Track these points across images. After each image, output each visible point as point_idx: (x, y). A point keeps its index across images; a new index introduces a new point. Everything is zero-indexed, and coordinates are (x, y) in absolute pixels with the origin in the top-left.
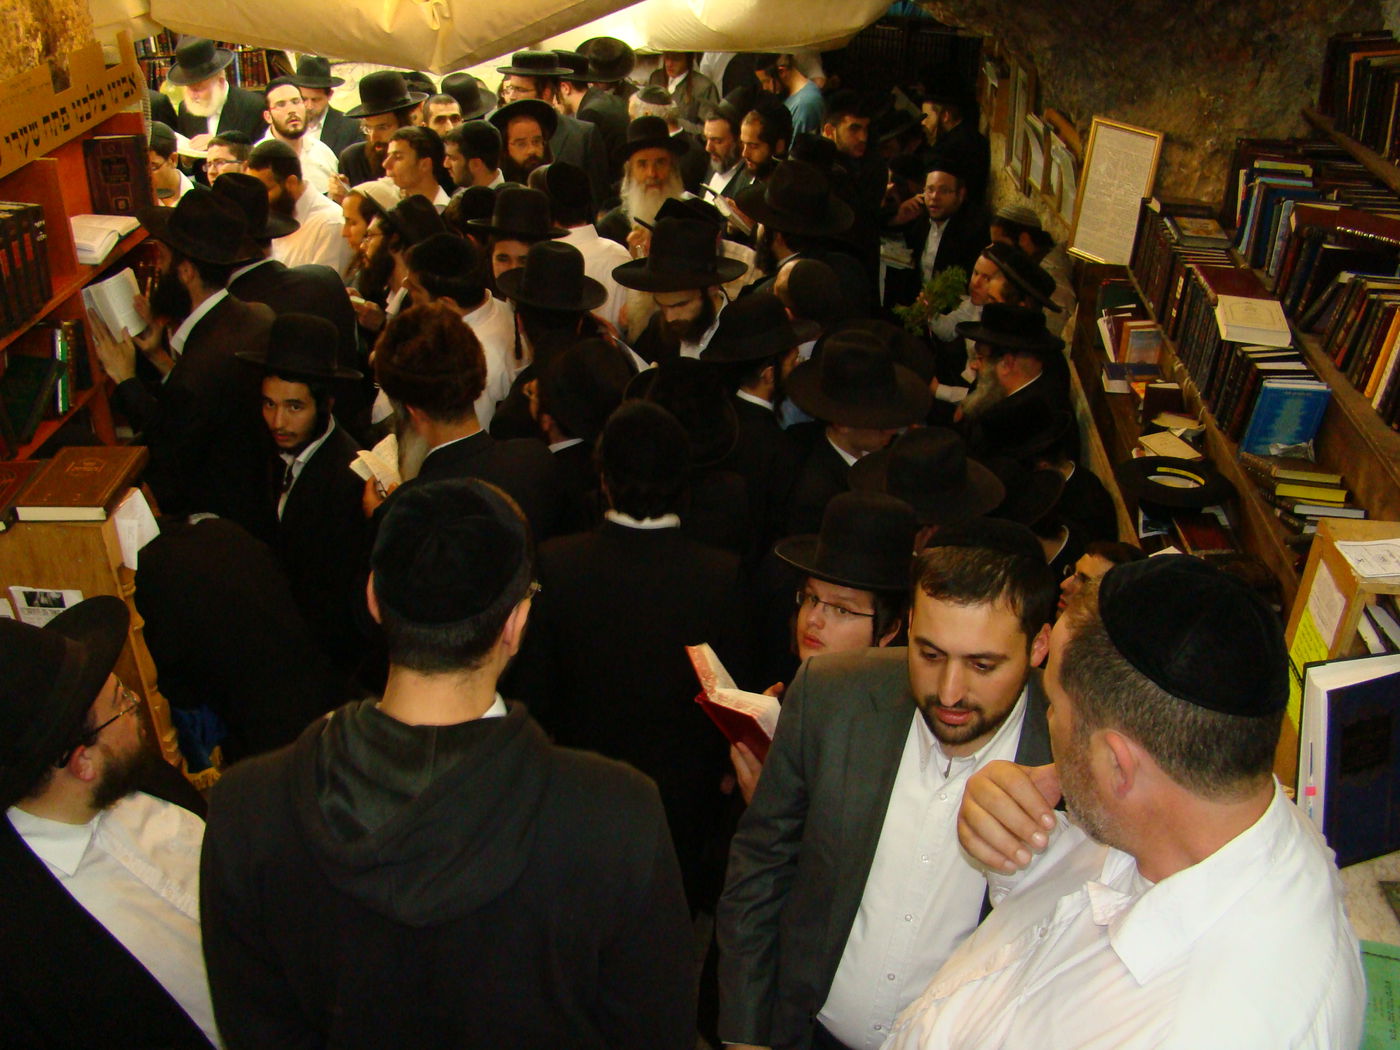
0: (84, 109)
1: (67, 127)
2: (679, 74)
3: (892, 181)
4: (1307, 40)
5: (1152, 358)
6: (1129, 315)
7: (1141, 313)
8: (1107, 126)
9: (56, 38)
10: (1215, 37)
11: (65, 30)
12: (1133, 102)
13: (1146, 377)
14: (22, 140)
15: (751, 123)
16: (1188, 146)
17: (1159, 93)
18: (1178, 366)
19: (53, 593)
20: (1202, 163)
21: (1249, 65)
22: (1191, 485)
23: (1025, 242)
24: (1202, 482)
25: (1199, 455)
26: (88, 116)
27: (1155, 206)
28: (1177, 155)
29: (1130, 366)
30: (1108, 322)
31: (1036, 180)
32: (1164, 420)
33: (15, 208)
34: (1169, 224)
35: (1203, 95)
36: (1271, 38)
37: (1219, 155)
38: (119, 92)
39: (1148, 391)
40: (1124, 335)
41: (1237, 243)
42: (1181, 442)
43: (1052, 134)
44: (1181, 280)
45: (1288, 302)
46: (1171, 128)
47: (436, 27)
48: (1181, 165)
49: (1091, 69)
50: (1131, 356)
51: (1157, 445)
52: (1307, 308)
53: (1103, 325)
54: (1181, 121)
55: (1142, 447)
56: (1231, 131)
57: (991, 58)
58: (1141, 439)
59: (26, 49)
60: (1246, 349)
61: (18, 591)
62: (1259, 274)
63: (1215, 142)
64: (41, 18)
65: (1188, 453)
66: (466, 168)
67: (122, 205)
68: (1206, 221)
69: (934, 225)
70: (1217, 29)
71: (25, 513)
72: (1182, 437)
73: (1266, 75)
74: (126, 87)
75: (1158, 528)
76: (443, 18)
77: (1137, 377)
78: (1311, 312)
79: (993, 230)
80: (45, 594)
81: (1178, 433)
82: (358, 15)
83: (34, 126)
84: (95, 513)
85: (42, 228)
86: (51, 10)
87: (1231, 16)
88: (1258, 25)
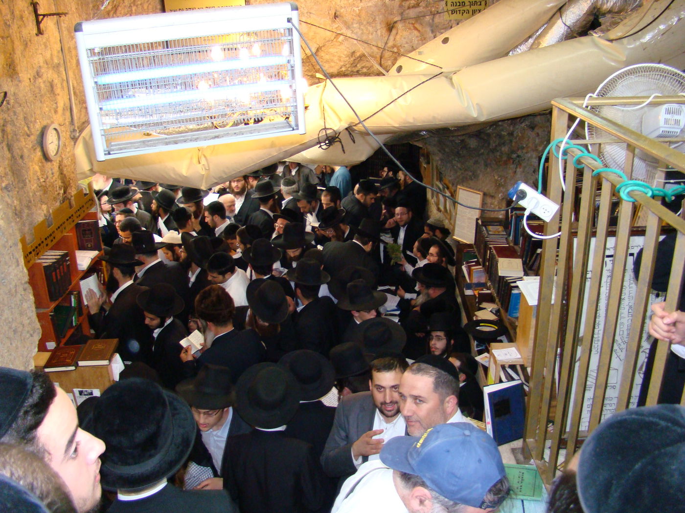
0: (78, 213)
1: (73, 221)
2: (295, 168)
3: (385, 209)
4: (531, 157)
5: (483, 280)
6: (474, 263)
7: (478, 263)
8: (463, 189)
9: (67, 188)
10: (498, 157)
11: (70, 184)
12: (472, 180)
13: (479, 288)
14: (61, 229)
15: (325, 196)
16: (492, 197)
17: (481, 176)
18: (489, 284)
19: (89, 390)
20: (498, 202)
21: (512, 166)
22: (492, 329)
23: (438, 233)
24: (497, 328)
25: (496, 318)
26: (79, 216)
27: (480, 222)
28: (489, 200)
29: (474, 284)
30: (466, 267)
31: (442, 208)
32: (484, 305)
33: (60, 254)
34: (484, 229)
35: (496, 178)
36: (518, 156)
38: (88, 205)
39: (479, 294)
40: (471, 272)
41: (509, 235)
42: (490, 313)
43: (446, 189)
44: (489, 251)
45: (524, 259)
46: (485, 190)
47: (203, 173)
48: (491, 204)
49: (455, 167)
50: (475, 281)
51: (481, 315)
52: (530, 261)
53: (464, 268)
54: (490, 188)
55: (477, 316)
57: (423, 155)
58: (476, 313)
59: (59, 194)
60: (507, 278)
61: (76, 391)
62: (516, 247)
64: (63, 182)
65: (492, 317)
66: (213, 220)
67: (89, 246)
68: (498, 227)
69: (402, 228)
70: (498, 154)
71: (81, 363)
72: (491, 311)
73: (518, 170)
74: (90, 202)
75: (482, 346)
76: (206, 169)
77: (476, 288)
78: (531, 263)
79: (425, 228)
80: (86, 391)
81: (490, 310)
82: (174, 170)
83: (64, 223)
84: (105, 362)
85: (68, 260)
86: (66, 178)
87: (503, 149)
88: (513, 152)
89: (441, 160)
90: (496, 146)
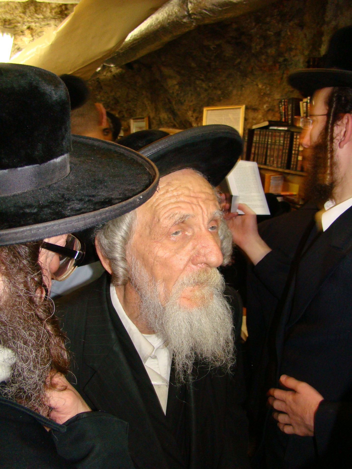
4: (298, 61)
8: (213, 110)
10: (263, 61)
16: (256, 110)
17: (235, 92)
20: (263, 116)
21: (278, 72)
28: (251, 115)
35: (260, 86)
37: (270, 111)
49: (199, 89)
56: (274, 100)
63: (268, 106)
70: (264, 57)
73: (285, 76)
87: (269, 51)
88: (280, 54)
89: (179, 84)
90: (261, 48)
